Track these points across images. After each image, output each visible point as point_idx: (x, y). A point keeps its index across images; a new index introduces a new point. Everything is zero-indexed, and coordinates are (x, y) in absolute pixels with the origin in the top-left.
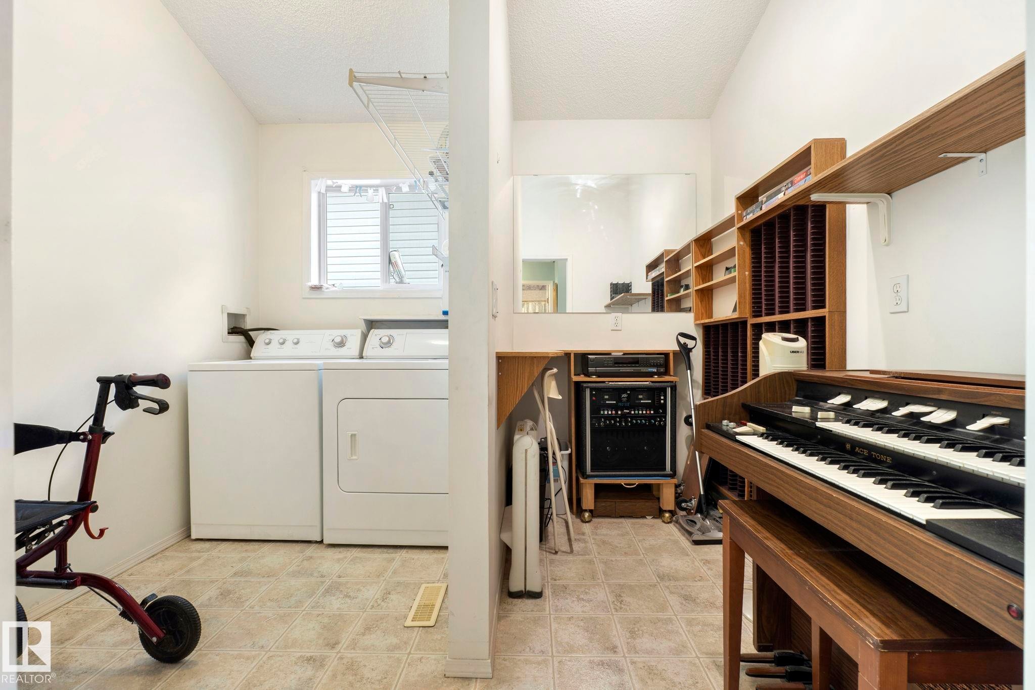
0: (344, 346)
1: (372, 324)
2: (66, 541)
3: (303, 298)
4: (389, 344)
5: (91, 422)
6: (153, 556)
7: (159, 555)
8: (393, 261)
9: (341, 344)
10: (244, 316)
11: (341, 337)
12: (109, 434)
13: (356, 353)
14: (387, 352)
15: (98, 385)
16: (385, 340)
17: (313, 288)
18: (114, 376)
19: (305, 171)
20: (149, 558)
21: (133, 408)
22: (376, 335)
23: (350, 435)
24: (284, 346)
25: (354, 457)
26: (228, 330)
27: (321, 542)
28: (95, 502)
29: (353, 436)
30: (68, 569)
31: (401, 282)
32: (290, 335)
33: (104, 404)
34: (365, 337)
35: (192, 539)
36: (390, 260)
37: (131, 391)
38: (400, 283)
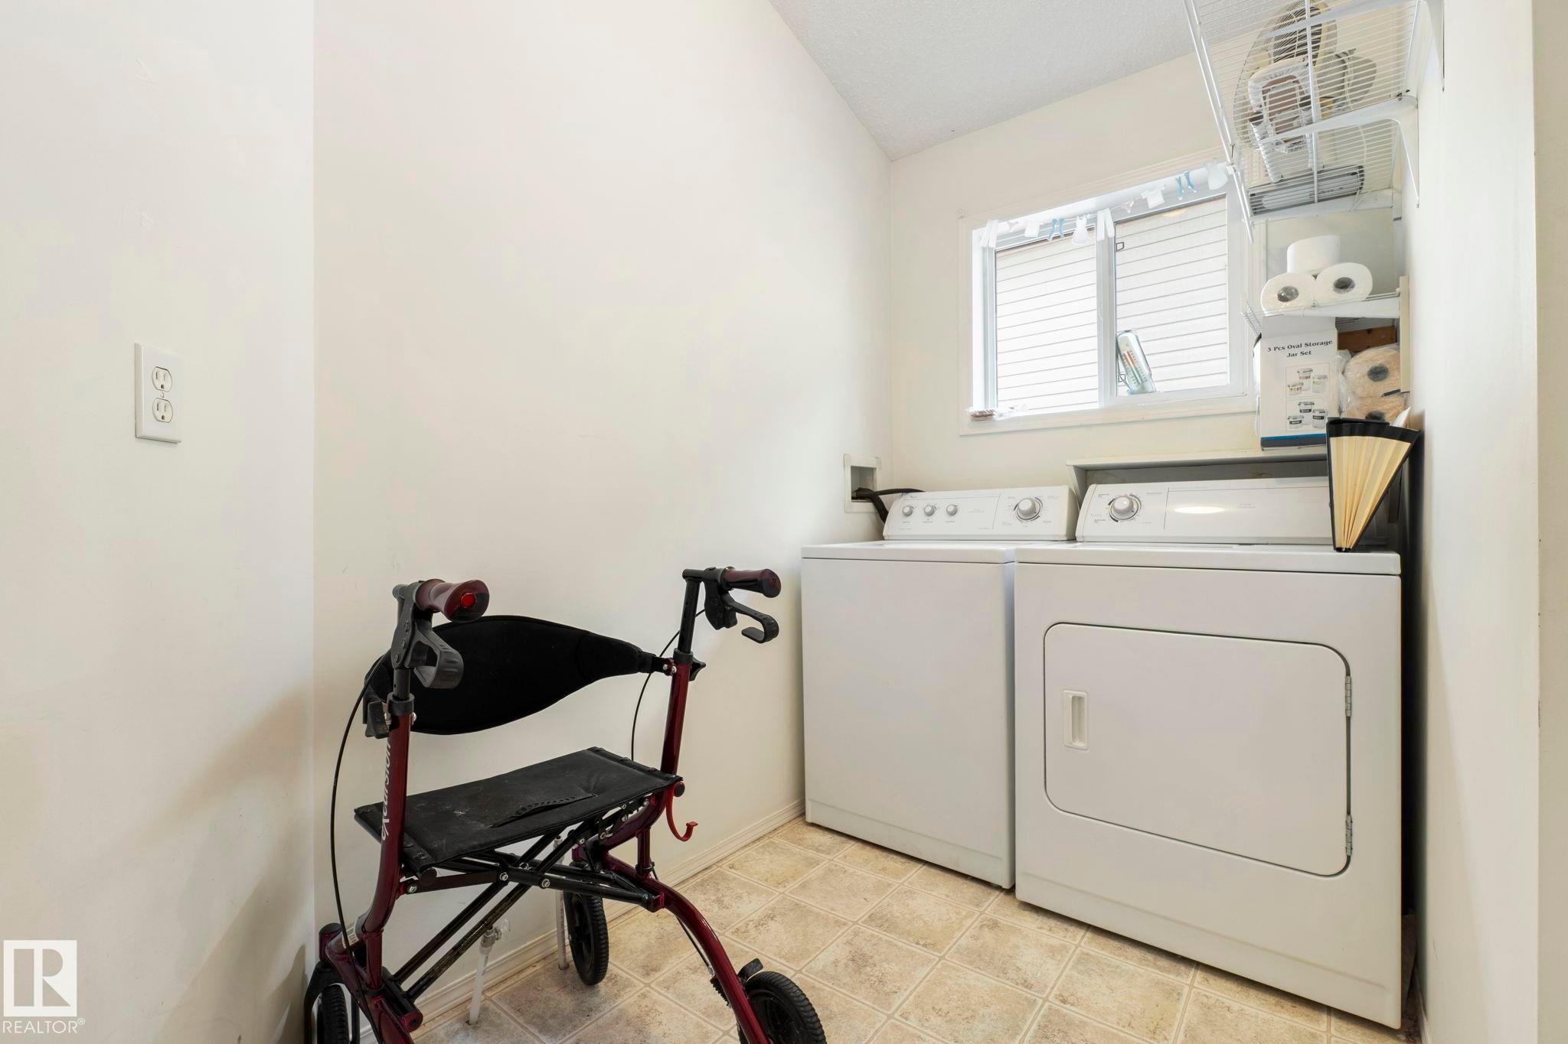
0: (1037, 517)
1: (1088, 476)
2: (648, 827)
3: (961, 436)
4: (1130, 513)
5: (675, 644)
6: (759, 839)
7: (766, 841)
8: (1124, 351)
9: (1032, 514)
10: (871, 470)
11: (1031, 499)
12: (698, 666)
13: (1062, 531)
14: (1124, 528)
15: (684, 584)
16: (1123, 504)
17: (977, 416)
18: (703, 569)
19: (962, 217)
20: (754, 842)
21: (728, 626)
22: (1098, 495)
23: (1071, 697)
24: (931, 518)
25: (1078, 744)
26: (852, 493)
27: (1011, 891)
28: (681, 779)
29: (1077, 701)
30: (651, 873)
31: (1143, 390)
32: (942, 500)
33: (691, 617)
34: (1077, 501)
35: (806, 822)
36: (1118, 350)
37: (725, 597)
38: (1139, 393)
